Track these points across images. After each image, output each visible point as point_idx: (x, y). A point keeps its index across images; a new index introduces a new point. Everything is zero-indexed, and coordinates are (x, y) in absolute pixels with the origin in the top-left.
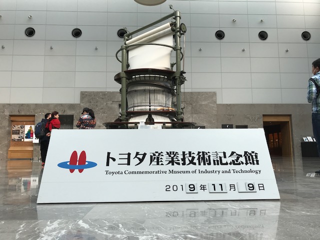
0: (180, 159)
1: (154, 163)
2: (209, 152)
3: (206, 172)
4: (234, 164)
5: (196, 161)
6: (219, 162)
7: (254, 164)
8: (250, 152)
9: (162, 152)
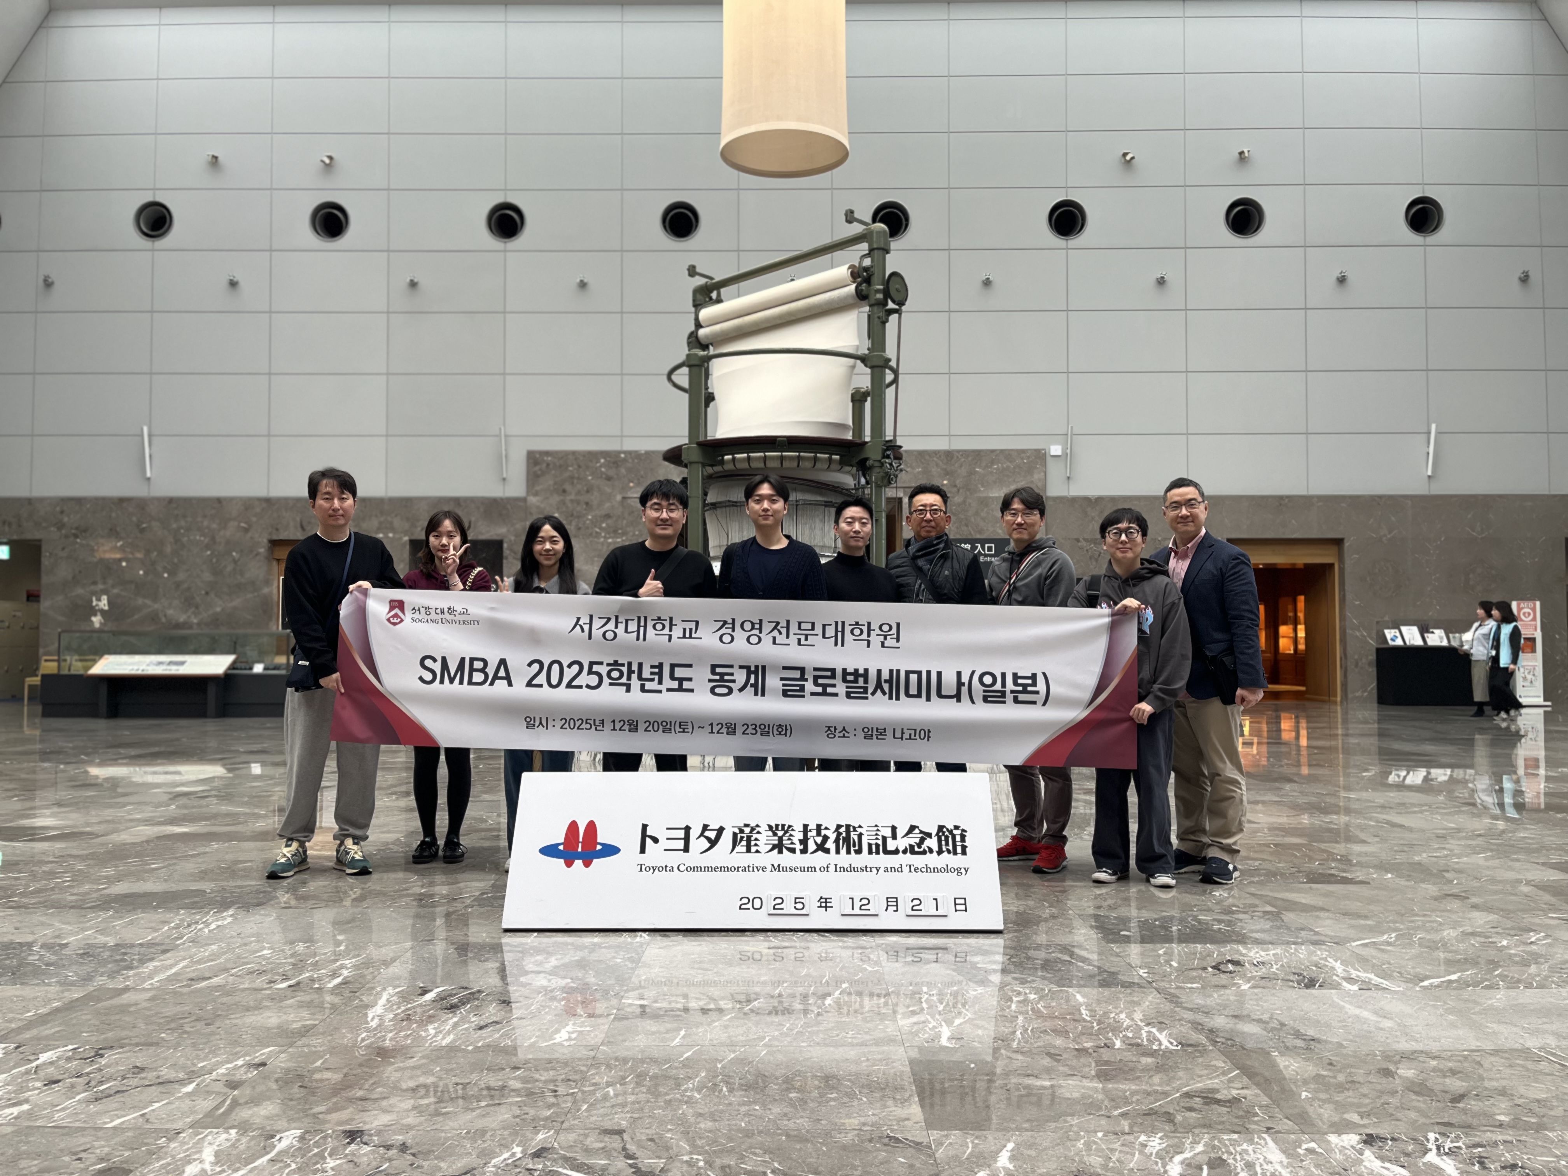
0: (796, 840)
1: (741, 848)
2: (860, 827)
3: (851, 869)
4: (913, 852)
5: (830, 845)
6: (881, 848)
7: (955, 853)
8: (950, 827)
9: (758, 826)
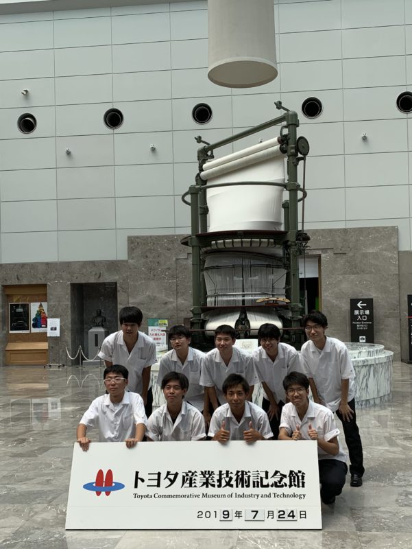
0: (215, 480)
1: (187, 484)
2: (249, 472)
3: (244, 496)
4: (277, 486)
5: (233, 482)
6: (260, 484)
8: (296, 471)
9: (195, 472)
